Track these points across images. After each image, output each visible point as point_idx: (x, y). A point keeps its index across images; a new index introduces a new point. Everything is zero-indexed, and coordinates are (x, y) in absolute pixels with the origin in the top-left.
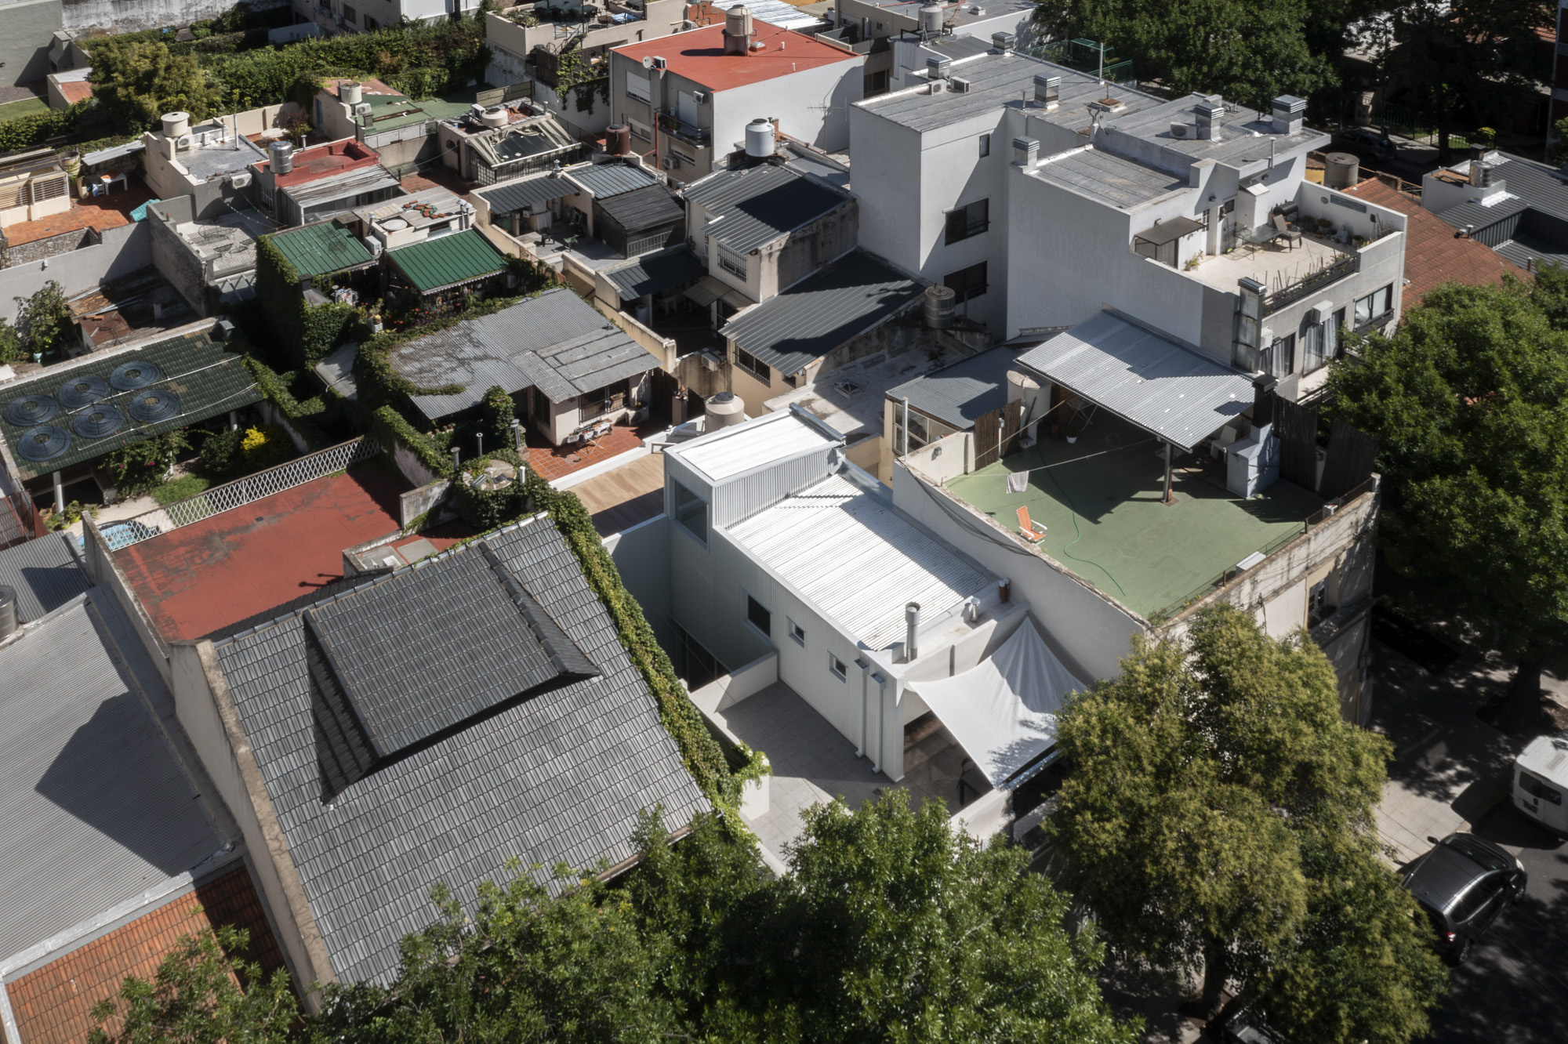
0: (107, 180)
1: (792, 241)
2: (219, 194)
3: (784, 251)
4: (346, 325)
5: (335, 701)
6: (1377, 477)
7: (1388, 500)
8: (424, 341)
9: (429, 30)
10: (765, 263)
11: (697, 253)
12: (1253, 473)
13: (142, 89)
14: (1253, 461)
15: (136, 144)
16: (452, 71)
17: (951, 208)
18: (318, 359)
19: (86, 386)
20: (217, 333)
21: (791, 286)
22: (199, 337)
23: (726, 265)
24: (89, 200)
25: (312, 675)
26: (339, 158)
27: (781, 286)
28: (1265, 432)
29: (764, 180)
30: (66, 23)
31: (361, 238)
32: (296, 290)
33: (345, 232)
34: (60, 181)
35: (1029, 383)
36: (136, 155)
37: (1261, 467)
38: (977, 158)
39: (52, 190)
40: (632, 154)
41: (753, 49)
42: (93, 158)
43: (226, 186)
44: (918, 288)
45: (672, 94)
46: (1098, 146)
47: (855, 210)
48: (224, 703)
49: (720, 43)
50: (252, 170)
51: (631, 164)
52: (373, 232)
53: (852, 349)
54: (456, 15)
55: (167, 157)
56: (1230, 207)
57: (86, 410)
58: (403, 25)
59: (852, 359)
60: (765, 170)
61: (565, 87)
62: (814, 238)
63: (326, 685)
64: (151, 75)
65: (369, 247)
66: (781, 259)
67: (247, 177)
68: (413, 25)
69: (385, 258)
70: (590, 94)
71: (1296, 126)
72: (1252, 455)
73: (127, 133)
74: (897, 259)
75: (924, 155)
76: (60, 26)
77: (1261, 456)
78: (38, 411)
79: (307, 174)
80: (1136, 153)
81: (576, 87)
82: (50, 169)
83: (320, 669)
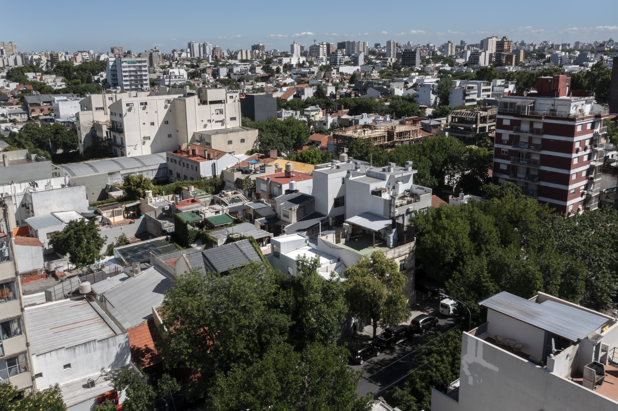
0: (132, 212)
1: (300, 207)
2: (161, 212)
3: (298, 209)
4: (197, 234)
5: (209, 265)
6: (415, 238)
7: (417, 243)
8: (217, 231)
9: (208, 180)
10: (293, 212)
11: (278, 217)
12: (392, 240)
13: (138, 187)
14: (392, 238)
15: (138, 202)
16: (215, 188)
17: (335, 197)
18: (191, 244)
19: (139, 248)
20: (167, 239)
21: (299, 219)
22: (163, 240)
23: (284, 216)
24: (128, 218)
25: (204, 262)
26: (190, 203)
27: (297, 219)
28: (394, 230)
29: (294, 195)
30: (109, 181)
31: (198, 215)
32: (185, 225)
33: (195, 214)
34: (121, 211)
35: (347, 224)
36: (138, 205)
37: (394, 240)
38: (341, 184)
39: (119, 213)
40: (262, 199)
41: (292, 176)
42: (128, 206)
43: (163, 209)
44: (328, 218)
45: (272, 187)
46: (367, 176)
47: (314, 200)
48: (189, 264)
49: (284, 176)
50: (169, 205)
51: (262, 202)
52: (202, 213)
53: (312, 231)
54: (215, 176)
55: (147, 203)
56: (394, 188)
57: (139, 253)
58: (201, 178)
59: (313, 234)
60: (294, 194)
61: (245, 189)
62: (304, 207)
63: (208, 263)
64: (140, 183)
65: (201, 216)
66: (297, 212)
67: (168, 207)
68: (204, 178)
69: (205, 219)
70: (251, 192)
71: (410, 168)
72: (391, 236)
73: (135, 200)
74: (323, 212)
75: (329, 180)
76: (108, 182)
77: (394, 237)
78: (128, 253)
79: (183, 204)
80: (375, 176)
81: (248, 189)
82: (117, 207)
83: (206, 261)
